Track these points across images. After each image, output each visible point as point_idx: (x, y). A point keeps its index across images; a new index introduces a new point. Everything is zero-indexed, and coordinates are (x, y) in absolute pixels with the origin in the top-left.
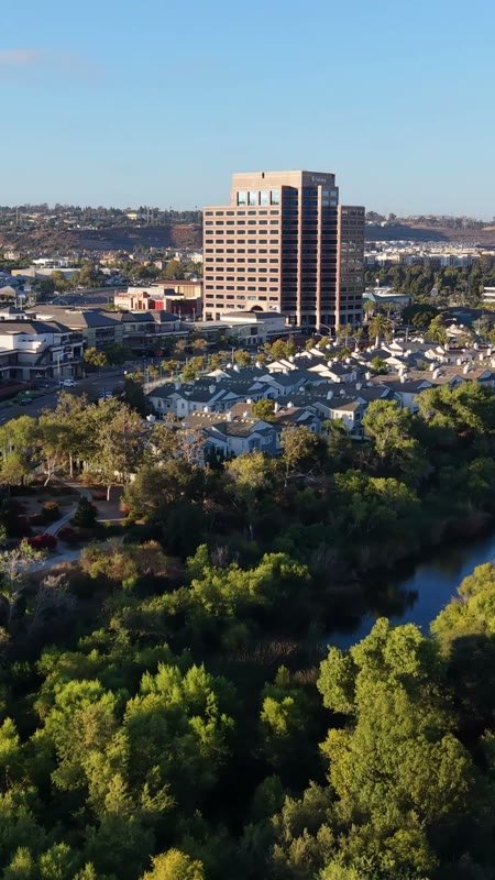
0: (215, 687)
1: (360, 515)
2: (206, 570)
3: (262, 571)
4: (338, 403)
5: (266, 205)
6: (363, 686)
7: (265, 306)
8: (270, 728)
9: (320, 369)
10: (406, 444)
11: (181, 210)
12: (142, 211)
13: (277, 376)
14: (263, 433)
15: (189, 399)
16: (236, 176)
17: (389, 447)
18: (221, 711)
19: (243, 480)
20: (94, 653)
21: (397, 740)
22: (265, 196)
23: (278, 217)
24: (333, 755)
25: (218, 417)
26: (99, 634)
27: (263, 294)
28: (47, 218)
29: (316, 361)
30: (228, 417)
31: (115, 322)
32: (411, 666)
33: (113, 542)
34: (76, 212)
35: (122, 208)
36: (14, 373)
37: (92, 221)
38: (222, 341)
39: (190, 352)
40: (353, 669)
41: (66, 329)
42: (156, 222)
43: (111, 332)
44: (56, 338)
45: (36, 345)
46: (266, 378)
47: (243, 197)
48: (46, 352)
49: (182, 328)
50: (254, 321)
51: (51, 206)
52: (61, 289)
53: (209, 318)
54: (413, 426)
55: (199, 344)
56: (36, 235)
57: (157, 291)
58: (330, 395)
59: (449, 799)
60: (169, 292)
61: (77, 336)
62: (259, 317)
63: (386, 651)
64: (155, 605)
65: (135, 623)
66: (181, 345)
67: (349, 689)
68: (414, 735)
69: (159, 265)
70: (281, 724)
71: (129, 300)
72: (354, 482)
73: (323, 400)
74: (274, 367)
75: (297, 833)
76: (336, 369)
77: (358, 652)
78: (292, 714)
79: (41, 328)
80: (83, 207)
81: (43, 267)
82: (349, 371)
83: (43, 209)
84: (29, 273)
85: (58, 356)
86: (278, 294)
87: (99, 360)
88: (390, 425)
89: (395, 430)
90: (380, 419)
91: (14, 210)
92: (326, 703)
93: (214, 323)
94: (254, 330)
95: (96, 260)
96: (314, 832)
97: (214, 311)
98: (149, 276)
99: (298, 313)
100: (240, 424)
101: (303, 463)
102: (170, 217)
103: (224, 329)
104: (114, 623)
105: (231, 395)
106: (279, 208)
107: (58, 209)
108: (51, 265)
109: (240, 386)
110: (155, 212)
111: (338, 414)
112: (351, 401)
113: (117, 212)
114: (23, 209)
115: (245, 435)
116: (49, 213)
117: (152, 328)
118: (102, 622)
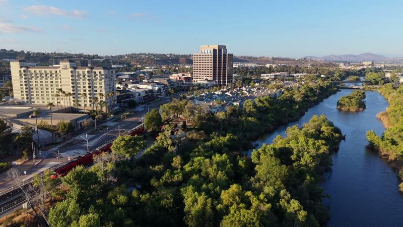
0: (228, 158)
1: (246, 126)
2: (215, 137)
3: (227, 137)
4: (235, 101)
5: (209, 53)
6: (262, 157)
7: (209, 79)
8: (241, 167)
9: (227, 93)
10: (254, 110)
11: (180, 55)
12: (171, 55)
13: (218, 95)
14: (220, 107)
15: (199, 100)
16: (202, 46)
17: (250, 111)
18: (230, 163)
19: (220, 117)
20: (197, 153)
21: (273, 166)
22: (209, 51)
23: (212, 56)
24: (258, 170)
25: (209, 104)
26: (196, 149)
27: (208, 75)
28: (147, 57)
29: (226, 92)
30: (211, 104)
31: (174, 82)
32: (272, 153)
33: (193, 131)
34: (154, 55)
35: (165, 54)
36: (152, 95)
37: (158, 57)
38: (200, 87)
39: (194, 90)
40: (259, 154)
41: (164, 84)
42: (174, 57)
43: (173, 85)
44: (161, 86)
45: (157, 88)
46: (215, 95)
47: (203, 52)
48: (159, 90)
49: (190, 84)
50: (207, 82)
51: (147, 53)
52: (155, 74)
53: (194, 82)
54: (255, 106)
55: (195, 88)
56: (145, 61)
57: (180, 75)
58: (233, 99)
59: (285, 177)
60: (183, 75)
61: (166, 86)
62: (208, 81)
63: (266, 150)
64: (208, 143)
65: (204, 147)
66: (191, 88)
67: (259, 158)
68: (276, 165)
69: (177, 68)
70: (243, 166)
71: (174, 77)
72: (244, 118)
73: (231, 100)
74: (216, 93)
75: (256, 182)
76: (231, 93)
77: (260, 150)
78: (245, 164)
79: (158, 84)
80: (155, 53)
81: (148, 69)
82: (234, 94)
83: (145, 54)
84: (145, 70)
85: (162, 91)
86: (212, 76)
87: (172, 92)
88: (250, 106)
89: (251, 107)
90: (248, 104)
91: (138, 54)
92: (253, 161)
93: (196, 83)
94: (207, 84)
95: (161, 67)
96: (259, 182)
97: (195, 80)
98: (176, 71)
99: (217, 80)
100: (214, 106)
101: (231, 114)
102: (178, 56)
103: (200, 84)
104: (200, 147)
105: (209, 99)
106: (212, 54)
107: (149, 54)
108: (150, 68)
109: (210, 97)
110: (174, 55)
111: (235, 104)
112: (238, 101)
113: (164, 55)
114: (140, 54)
115: (216, 108)
116: (147, 55)
117: (183, 84)
118: (197, 147)
